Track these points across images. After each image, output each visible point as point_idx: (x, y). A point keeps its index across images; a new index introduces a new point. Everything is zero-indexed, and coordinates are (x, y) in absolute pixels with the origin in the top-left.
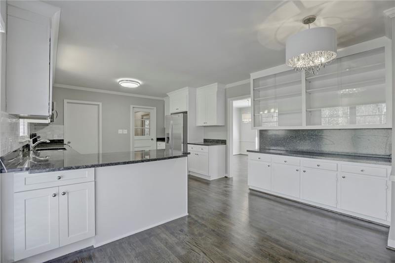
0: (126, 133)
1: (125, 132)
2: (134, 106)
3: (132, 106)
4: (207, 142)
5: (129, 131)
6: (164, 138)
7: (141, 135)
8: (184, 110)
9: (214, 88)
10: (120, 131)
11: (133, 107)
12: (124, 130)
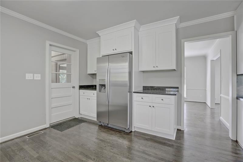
0: (40, 79)
1: (38, 77)
2: (52, 43)
3: (48, 43)
4: (147, 90)
5: (43, 77)
6: (96, 86)
7: (55, 83)
8: (129, 50)
9: (171, 24)
10: (29, 76)
11: (50, 45)
12: (35, 75)
